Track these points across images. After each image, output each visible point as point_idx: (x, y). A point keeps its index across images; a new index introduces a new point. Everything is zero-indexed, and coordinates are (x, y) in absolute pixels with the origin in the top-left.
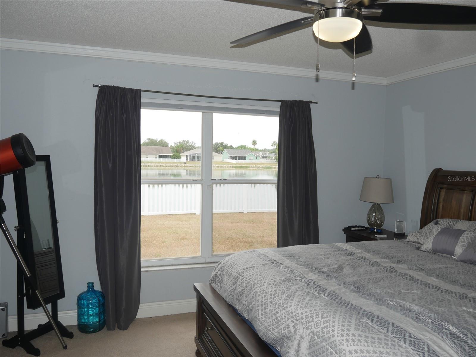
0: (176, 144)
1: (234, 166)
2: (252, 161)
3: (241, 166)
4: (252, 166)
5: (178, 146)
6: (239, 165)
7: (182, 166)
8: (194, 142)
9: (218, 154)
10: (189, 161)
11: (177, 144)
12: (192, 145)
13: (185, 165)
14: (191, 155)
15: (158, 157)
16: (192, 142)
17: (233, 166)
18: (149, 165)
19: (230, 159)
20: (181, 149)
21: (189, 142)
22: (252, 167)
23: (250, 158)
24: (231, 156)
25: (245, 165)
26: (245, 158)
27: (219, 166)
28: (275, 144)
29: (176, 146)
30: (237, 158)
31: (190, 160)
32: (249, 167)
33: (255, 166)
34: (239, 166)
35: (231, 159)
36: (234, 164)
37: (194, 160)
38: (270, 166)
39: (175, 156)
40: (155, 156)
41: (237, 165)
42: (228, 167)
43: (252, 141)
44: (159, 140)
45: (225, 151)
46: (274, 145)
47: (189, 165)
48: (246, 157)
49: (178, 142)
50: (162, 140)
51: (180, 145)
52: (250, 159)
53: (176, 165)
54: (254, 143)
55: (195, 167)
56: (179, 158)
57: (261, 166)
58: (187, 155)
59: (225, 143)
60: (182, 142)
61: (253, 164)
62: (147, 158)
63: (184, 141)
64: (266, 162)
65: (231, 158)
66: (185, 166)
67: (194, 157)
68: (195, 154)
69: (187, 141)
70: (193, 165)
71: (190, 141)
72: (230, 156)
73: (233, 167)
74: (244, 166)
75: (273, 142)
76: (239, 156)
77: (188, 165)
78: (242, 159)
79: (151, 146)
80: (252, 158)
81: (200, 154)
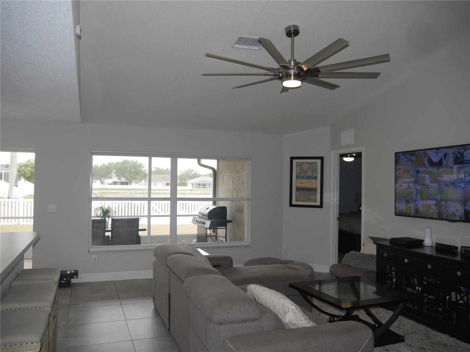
0: (181, 172)
5: (184, 174)
10: (194, 188)
11: (183, 172)
12: (196, 173)
13: (192, 192)
14: (197, 183)
15: (165, 184)
16: (197, 170)
18: (158, 192)
20: (187, 177)
21: (194, 170)
29: (181, 175)
31: (196, 187)
37: (199, 187)
39: (182, 184)
40: (162, 184)
44: (165, 169)
47: (196, 192)
49: (184, 170)
50: (168, 168)
51: (186, 173)
53: (183, 192)
55: (201, 194)
56: (185, 186)
58: (193, 183)
60: (187, 170)
62: (155, 185)
63: (189, 170)
67: (199, 185)
68: (201, 182)
69: (192, 169)
70: (199, 192)
77: (194, 192)
79: (157, 174)
81: (205, 182)
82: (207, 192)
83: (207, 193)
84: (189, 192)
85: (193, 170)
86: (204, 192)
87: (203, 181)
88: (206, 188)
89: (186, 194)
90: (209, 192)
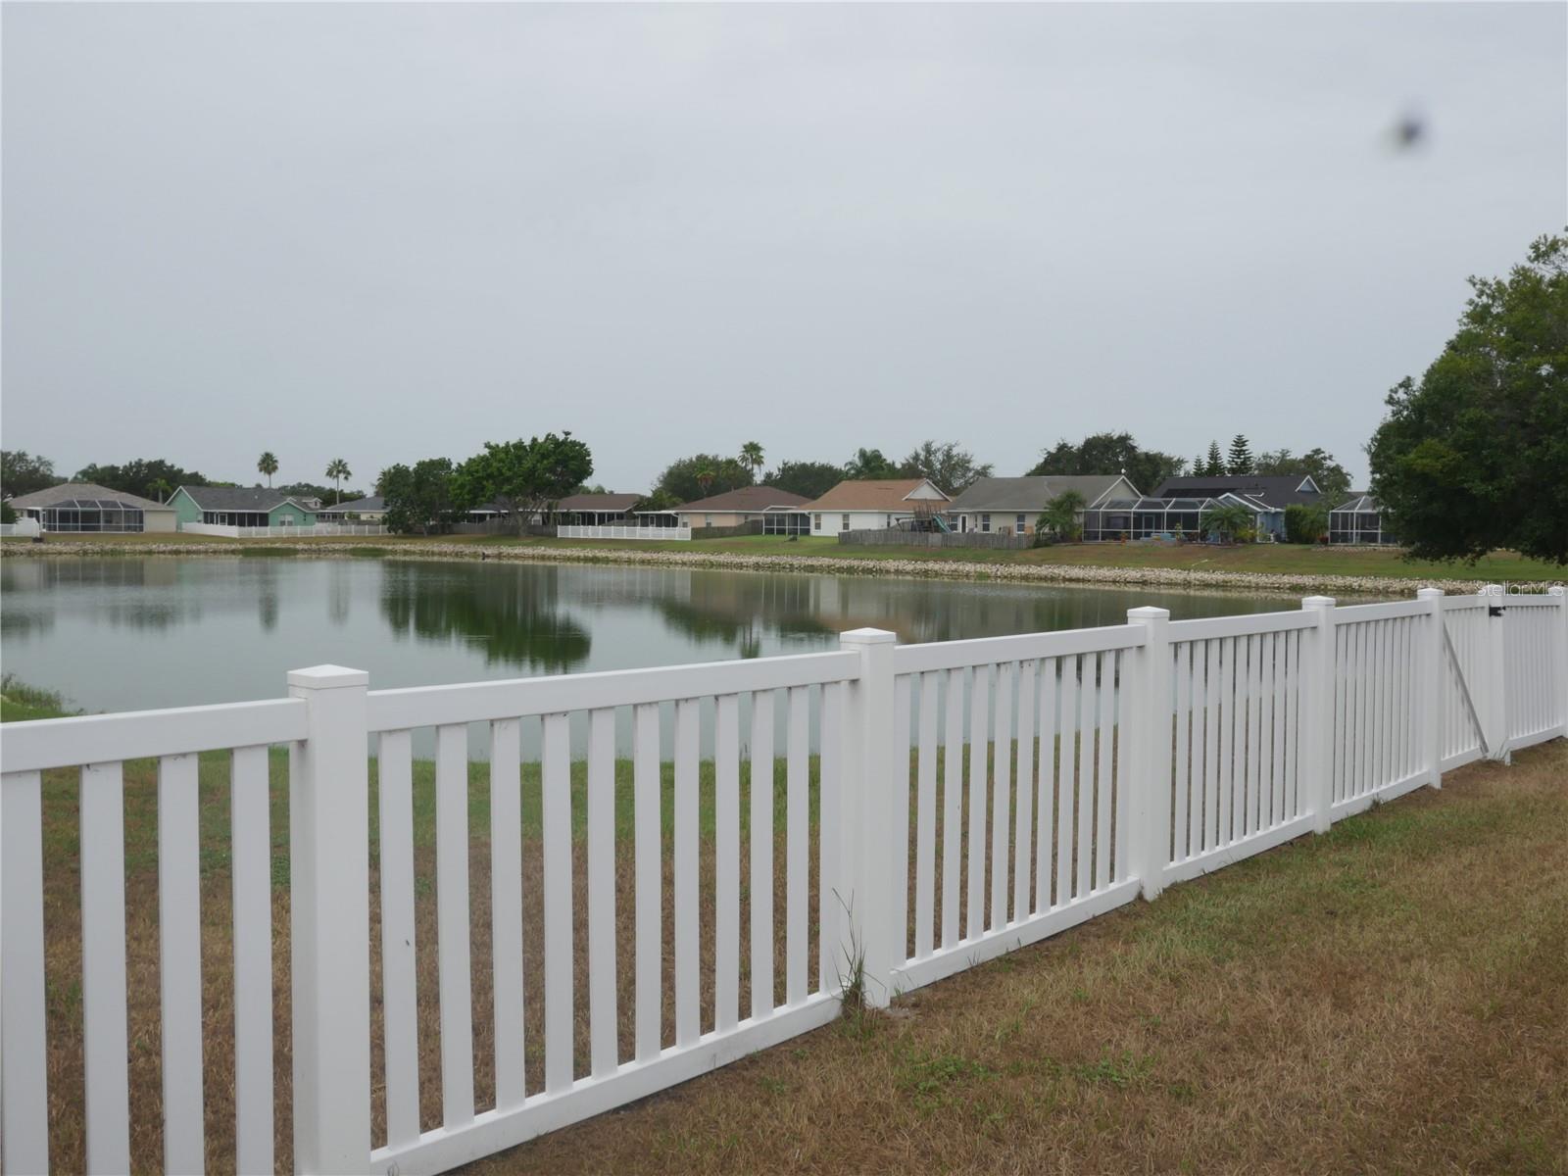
1: (240, 547)
2: (298, 530)
3: (264, 546)
4: (306, 547)
6: (257, 543)
7: (30, 553)
8: (47, 457)
9: (159, 506)
10: (49, 530)
12: (36, 470)
13: (44, 547)
14: (55, 508)
17: (233, 547)
19: (206, 522)
21: (29, 459)
22: (304, 551)
23: (282, 518)
24: (212, 514)
25: (277, 545)
26: (263, 520)
27: (182, 547)
28: (340, 468)
30: (232, 519)
31: (56, 528)
32: (295, 552)
33: (314, 546)
34: (256, 546)
35: (212, 522)
36: (231, 540)
37: (69, 528)
38: (371, 546)
41: (250, 545)
42: (215, 552)
43: (258, 459)
45: (181, 495)
46: (339, 472)
47: (59, 547)
48: (267, 514)
52: (283, 523)
54: (268, 464)
55: (85, 553)
56: (8, 522)
57: (337, 546)
58: (36, 507)
59: (168, 463)
61: (307, 540)
64: (350, 532)
65: (209, 518)
66: (41, 553)
67: (65, 517)
68: (71, 504)
70: (75, 548)
71: (32, 456)
72: (206, 514)
73: (233, 552)
74: (273, 546)
75: (334, 463)
76: (239, 511)
77: (51, 546)
78: (252, 523)
80: (289, 518)
81: (94, 504)
82: (109, 547)
83: (112, 551)
84: (30, 546)
85: (21, 457)
86: (97, 549)
87: (83, 503)
88: (97, 528)
89: (15, 553)
90: (117, 547)
